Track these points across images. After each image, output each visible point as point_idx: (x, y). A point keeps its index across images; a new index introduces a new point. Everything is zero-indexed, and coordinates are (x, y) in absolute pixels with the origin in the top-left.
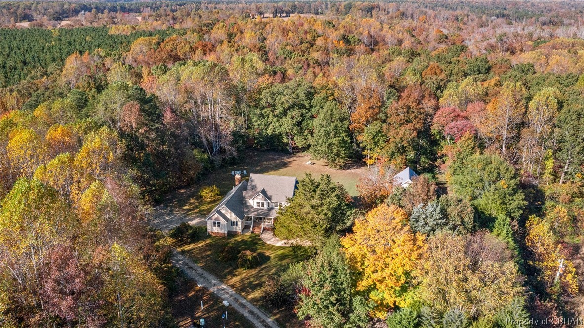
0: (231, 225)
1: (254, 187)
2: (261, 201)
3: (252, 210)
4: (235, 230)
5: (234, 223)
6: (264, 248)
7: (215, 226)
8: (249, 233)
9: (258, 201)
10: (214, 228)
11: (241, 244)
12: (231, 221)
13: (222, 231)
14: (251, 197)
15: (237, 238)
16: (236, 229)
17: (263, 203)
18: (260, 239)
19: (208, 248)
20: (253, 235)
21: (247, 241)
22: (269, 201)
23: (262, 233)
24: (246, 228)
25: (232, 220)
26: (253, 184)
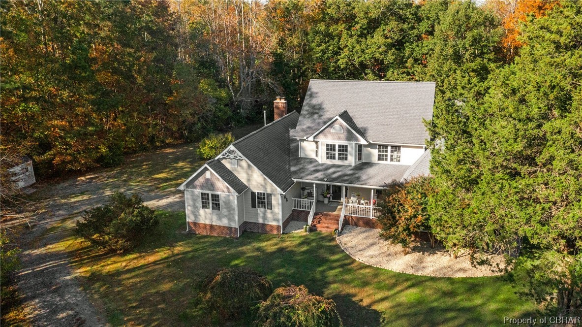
0: (254, 206)
1: (317, 110)
2: (337, 143)
3: (310, 167)
4: (261, 221)
5: (261, 201)
6: (348, 277)
7: (205, 205)
8: (300, 232)
9: (330, 142)
10: (202, 212)
11: (277, 261)
12: (253, 194)
13: (225, 222)
14: (309, 131)
15: (263, 244)
16: (265, 218)
17: (343, 149)
18: (336, 249)
19: (173, 270)
20: (312, 236)
21: (292, 251)
22: (363, 142)
23: (340, 234)
24: (295, 217)
25: (256, 191)
26: (314, 101)
